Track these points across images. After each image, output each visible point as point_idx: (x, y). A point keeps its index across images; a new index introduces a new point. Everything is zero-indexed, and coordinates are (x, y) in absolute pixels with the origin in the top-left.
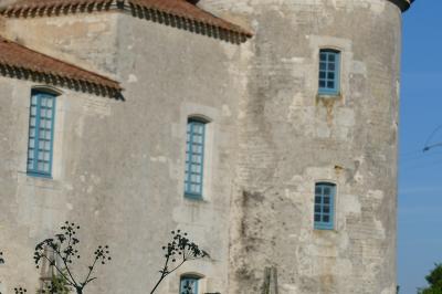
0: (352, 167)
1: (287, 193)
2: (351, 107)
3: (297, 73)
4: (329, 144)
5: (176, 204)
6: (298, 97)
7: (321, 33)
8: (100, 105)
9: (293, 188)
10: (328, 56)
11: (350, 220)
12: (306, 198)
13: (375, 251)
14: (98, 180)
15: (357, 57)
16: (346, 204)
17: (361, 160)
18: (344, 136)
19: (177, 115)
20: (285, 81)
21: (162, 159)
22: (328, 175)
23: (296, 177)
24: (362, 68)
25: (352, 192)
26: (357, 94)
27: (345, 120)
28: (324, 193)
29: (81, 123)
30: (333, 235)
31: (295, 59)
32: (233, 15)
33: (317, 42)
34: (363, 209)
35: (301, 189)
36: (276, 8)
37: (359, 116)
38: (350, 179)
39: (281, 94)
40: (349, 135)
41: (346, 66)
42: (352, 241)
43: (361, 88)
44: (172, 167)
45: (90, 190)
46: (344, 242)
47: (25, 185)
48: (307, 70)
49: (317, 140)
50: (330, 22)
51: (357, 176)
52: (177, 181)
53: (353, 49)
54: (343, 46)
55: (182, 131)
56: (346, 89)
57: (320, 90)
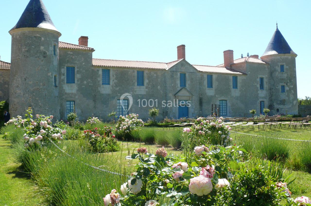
0: (287, 83)
1: (277, 87)
2: (286, 73)
3: (277, 69)
4: (283, 79)
5: (259, 91)
6: (277, 73)
8: (244, 77)
9: (278, 87)
10: (282, 67)
11: (287, 91)
13: (292, 95)
14: (244, 88)
16: (287, 88)
17: (288, 81)
18: (285, 78)
19: (258, 78)
20: (275, 70)
21: (255, 84)
22: (283, 84)
23: (278, 85)
24: (287, 67)
25: (287, 86)
26: (287, 71)
27: (285, 75)
28: (283, 87)
29: (241, 80)
30: (284, 93)
31: (277, 67)
32: (267, 61)
33: (280, 64)
34: (289, 89)
35: (279, 87)
36: (273, 59)
37: (287, 74)
38: (287, 85)
39: (275, 72)
40: (286, 78)
41: (285, 67)
44: (257, 85)
45: (243, 90)
46: (287, 94)
47: (233, 90)
48: (279, 69)
49: (281, 79)
50: (282, 61)
52: (258, 87)
53: (286, 64)
54: (284, 64)
55: (259, 80)
56: (285, 70)
57: (281, 71)
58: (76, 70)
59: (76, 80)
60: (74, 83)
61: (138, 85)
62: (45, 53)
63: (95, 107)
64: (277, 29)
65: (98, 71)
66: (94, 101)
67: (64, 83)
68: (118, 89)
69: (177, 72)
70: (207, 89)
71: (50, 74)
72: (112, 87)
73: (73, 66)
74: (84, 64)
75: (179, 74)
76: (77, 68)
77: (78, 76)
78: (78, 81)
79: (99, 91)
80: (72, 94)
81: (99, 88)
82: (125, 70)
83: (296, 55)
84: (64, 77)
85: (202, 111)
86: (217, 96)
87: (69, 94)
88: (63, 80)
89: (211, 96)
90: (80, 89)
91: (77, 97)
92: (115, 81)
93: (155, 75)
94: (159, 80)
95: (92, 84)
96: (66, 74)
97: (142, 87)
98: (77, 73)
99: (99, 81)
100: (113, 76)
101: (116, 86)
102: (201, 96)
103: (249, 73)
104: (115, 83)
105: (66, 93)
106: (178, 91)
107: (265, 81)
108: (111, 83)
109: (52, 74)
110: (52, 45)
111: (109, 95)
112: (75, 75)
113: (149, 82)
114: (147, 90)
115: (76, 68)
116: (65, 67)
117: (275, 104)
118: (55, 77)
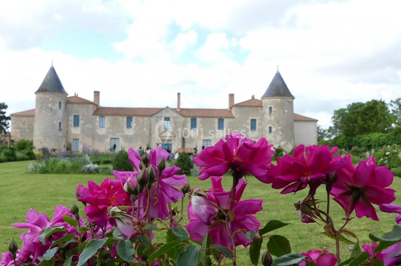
0: (274, 124)
2: (274, 115)
3: (266, 111)
4: (270, 121)
6: (267, 115)
8: (232, 120)
9: (266, 128)
10: (271, 108)
11: (274, 132)
12: (268, 129)
13: (280, 136)
15: (275, 107)
16: (274, 129)
17: (276, 123)
18: (273, 120)
19: (248, 119)
21: (245, 126)
22: (270, 126)
23: (266, 126)
24: (276, 109)
27: (273, 117)
28: (270, 128)
29: (228, 122)
30: (271, 134)
31: (266, 109)
33: (269, 106)
34: (277, 130)
36: (264, 102)
37: (275, 117)
38: (274, 126)
39: (265, 114)
41: (273, 109)
42: (274, 135)
43: (276, 112)
44: (247, 126)
46: (273, 135)
48: (268, 111)
50: (270, 103)
52: (249, 129)
54: (273, 106)
55: (249, 121)
56: (273, 113)
57: (270, 113)
58: (80, 117)
59: (80, 124)
60: (79, 126)
61: (127, 128)
62: (51, 108)
63: (93, 144)
64: (278, 71)
65: (96, 118)
66: (93, 139)
67: (72, 127)
68: (111, 131)
69: (161, 117)
71: (55, 122)
72: (107, 129)
73: (79, 115)
74: (86, 113)
75: (163, 119)
76: (82, 116)
77: (81, 122)
78: (81, 125)
79: (96, 133)
80: (77, 134)
81: (96, 130)
84: (72, 123)
87: (75, 134)
88: (71, 125)
90: (82, 131)
91: (80, 136)
92: (109, 125)
93: (142, 120)
94: (145, 124)
95: (91, 128)
96: (73, 121)
97: (130, 129)
98: (82, 119)
99: (97, 125)
100: (107, 121)
101: (110, 129)
104: (109, 127)
105: (73, 134)
107: (257, 122)
108: (106, 126)
109: (57, 122)
110: (57, 102)
111: (103, 135)
113: (137, 125)
114: (134, 131)
116: (73, 116)
118: (60, 123)
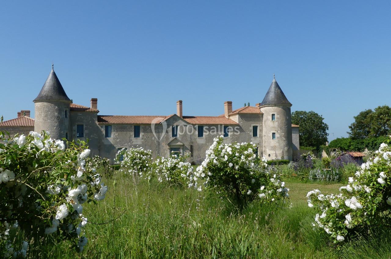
1: (269, 135)
4: (274, 127)
5: (252, 138)
6: (269, 121)
7: (272, 112)
11: (278, 137)
12: (271, 135)
13: (283, 142)
14: (236, 136)
16: (277, 135)
17: (279, 129)
18: (276, 126)
19: (251, 126)
20: (268, 119)
21: (248, 132)
22: (274, 132)
23: (269, 132)
24: (278, 116)
26: (278, 120)
27: (276, 124)
28: (274, 134)
30: (275, 140)
31: (269, 116)
32: (262, 111)
33: (271, 114)
34: (280, 136)
36: (266, 109)
37: (278, 123)
38: (277, 132)
39: (267, 121)
41: (276, 116)
42: (278, 141)
43: (278, 119)
44: (250, 133)
45: (235, 138)
48: (270, 118)
49: (272, 127)
50: (273, 110)
51: (279, 132)
52: (251, 135)
53: (277, 114)
54: (275, 113)
55: (252, 128)
56: (275, 119)
57: (272, 120)
58: (84, 127)
59: (84, 134)
60: (83, 137)
61: (134, 137)
62: (58, 117)
65: (102, 127)
66: (99, 150)
67: (75, 137)
68: (118, 140)
69: (169, 125)
70: (198, 138)
71: (62, 132)
72: (114, 139)
73: (83, 124)
74: (90, 122)
76: (86, 125)
77: (86, 132)
78: (86, 135)
79: (103, 143)
81: (103, 140)
82: (124, 125)
83: (291, 105)
84: (75, 133)
85: (193, 157)
86: (208, 144)
88: (74, 135)
89: (202, 144)
92: (116, 134)
93: (150, 129)
95: (97, 138)
96: (76, 130)
97: (138, 138)
98: (86, 129)
99: (103, 135)
100: (114, 130)
101: (117, 138)
102: (192, 144)
103: (241, 122)
104: (116, 136)
106: (170, 141)
107: (258, 129)
108: (112, 136)
109: (64, 132)
110: (64, 111)
111: (111, 145)
112: (84, 131)
113: (145, 135)
114: (143, 140)
115: (84, 125)
116: (76, 125)
117: (267, 149)
118: (67, 134)
